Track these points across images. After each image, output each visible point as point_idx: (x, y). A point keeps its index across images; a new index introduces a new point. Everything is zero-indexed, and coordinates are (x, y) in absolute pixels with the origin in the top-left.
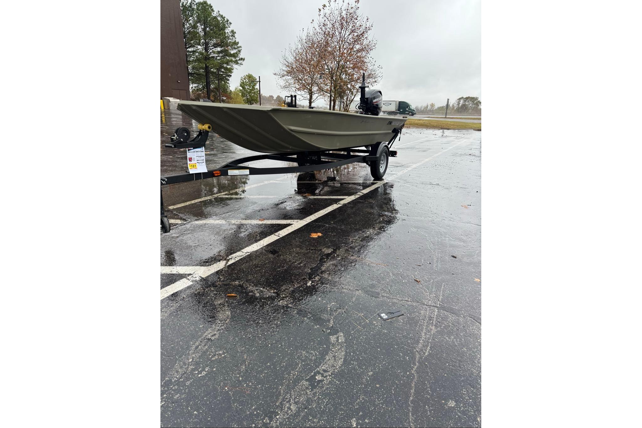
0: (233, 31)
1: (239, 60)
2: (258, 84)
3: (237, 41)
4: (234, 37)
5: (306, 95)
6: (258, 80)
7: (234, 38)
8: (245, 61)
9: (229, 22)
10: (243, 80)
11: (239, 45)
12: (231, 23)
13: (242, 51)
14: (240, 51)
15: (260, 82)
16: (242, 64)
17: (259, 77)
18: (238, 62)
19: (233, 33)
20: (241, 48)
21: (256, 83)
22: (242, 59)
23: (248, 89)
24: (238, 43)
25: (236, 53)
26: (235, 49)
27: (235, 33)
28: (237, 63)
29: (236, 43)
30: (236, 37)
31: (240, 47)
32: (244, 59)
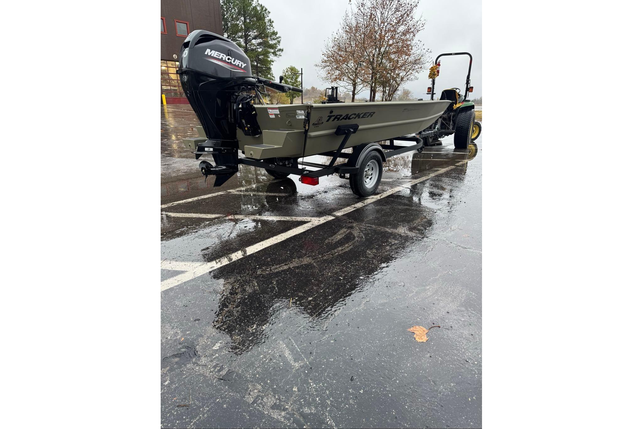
0: (270, 20)
1: (278, 50)
2: (300, 77)
3: (275, 31)
4: (272, 26)
5: (350, 87)
6: (300, 72)
7: (272, 28)
8: (283, 52)
9: (267, 11)
10: (285, 73)
11: (278, 36)
12: (269, 12)
13: (281, 42)
14: (279, 42)
15: (302, 74)
16: (281, 56)
17: (302, 69)
18: (277, 53)
19: (271, 23)
20: (280, 39)
21: (299, 76)
22: (280, 50)
23: (290, 82)
24: (277, 33)
25: (276, 44)
26: (274, 39)
27: (273, 22)
28: (276, 55)
29: (275, 33)
30: (274, 26)
31: (280, 37)
32: (283, 50)
